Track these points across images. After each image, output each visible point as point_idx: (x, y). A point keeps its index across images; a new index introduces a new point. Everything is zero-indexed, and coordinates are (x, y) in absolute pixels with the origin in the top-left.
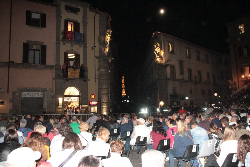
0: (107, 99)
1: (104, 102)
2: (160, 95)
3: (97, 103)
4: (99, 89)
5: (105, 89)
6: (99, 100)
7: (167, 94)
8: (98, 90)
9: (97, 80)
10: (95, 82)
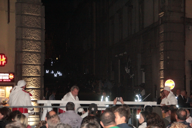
0: (38, 68)
1: (31, 75)
2: (164, 63)
3: (12, 77)
4: (17, 39)
5: (33, 40)
6: (16, 70)
7: (184, 60)
8: (17, 44)
9: (13, 16)
10: (9, 21)
